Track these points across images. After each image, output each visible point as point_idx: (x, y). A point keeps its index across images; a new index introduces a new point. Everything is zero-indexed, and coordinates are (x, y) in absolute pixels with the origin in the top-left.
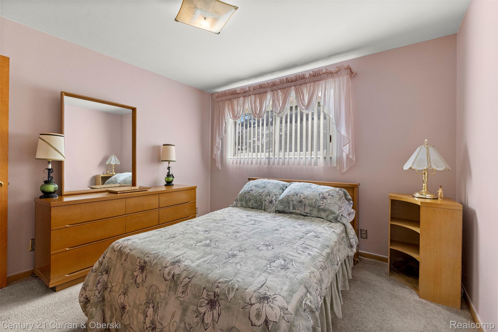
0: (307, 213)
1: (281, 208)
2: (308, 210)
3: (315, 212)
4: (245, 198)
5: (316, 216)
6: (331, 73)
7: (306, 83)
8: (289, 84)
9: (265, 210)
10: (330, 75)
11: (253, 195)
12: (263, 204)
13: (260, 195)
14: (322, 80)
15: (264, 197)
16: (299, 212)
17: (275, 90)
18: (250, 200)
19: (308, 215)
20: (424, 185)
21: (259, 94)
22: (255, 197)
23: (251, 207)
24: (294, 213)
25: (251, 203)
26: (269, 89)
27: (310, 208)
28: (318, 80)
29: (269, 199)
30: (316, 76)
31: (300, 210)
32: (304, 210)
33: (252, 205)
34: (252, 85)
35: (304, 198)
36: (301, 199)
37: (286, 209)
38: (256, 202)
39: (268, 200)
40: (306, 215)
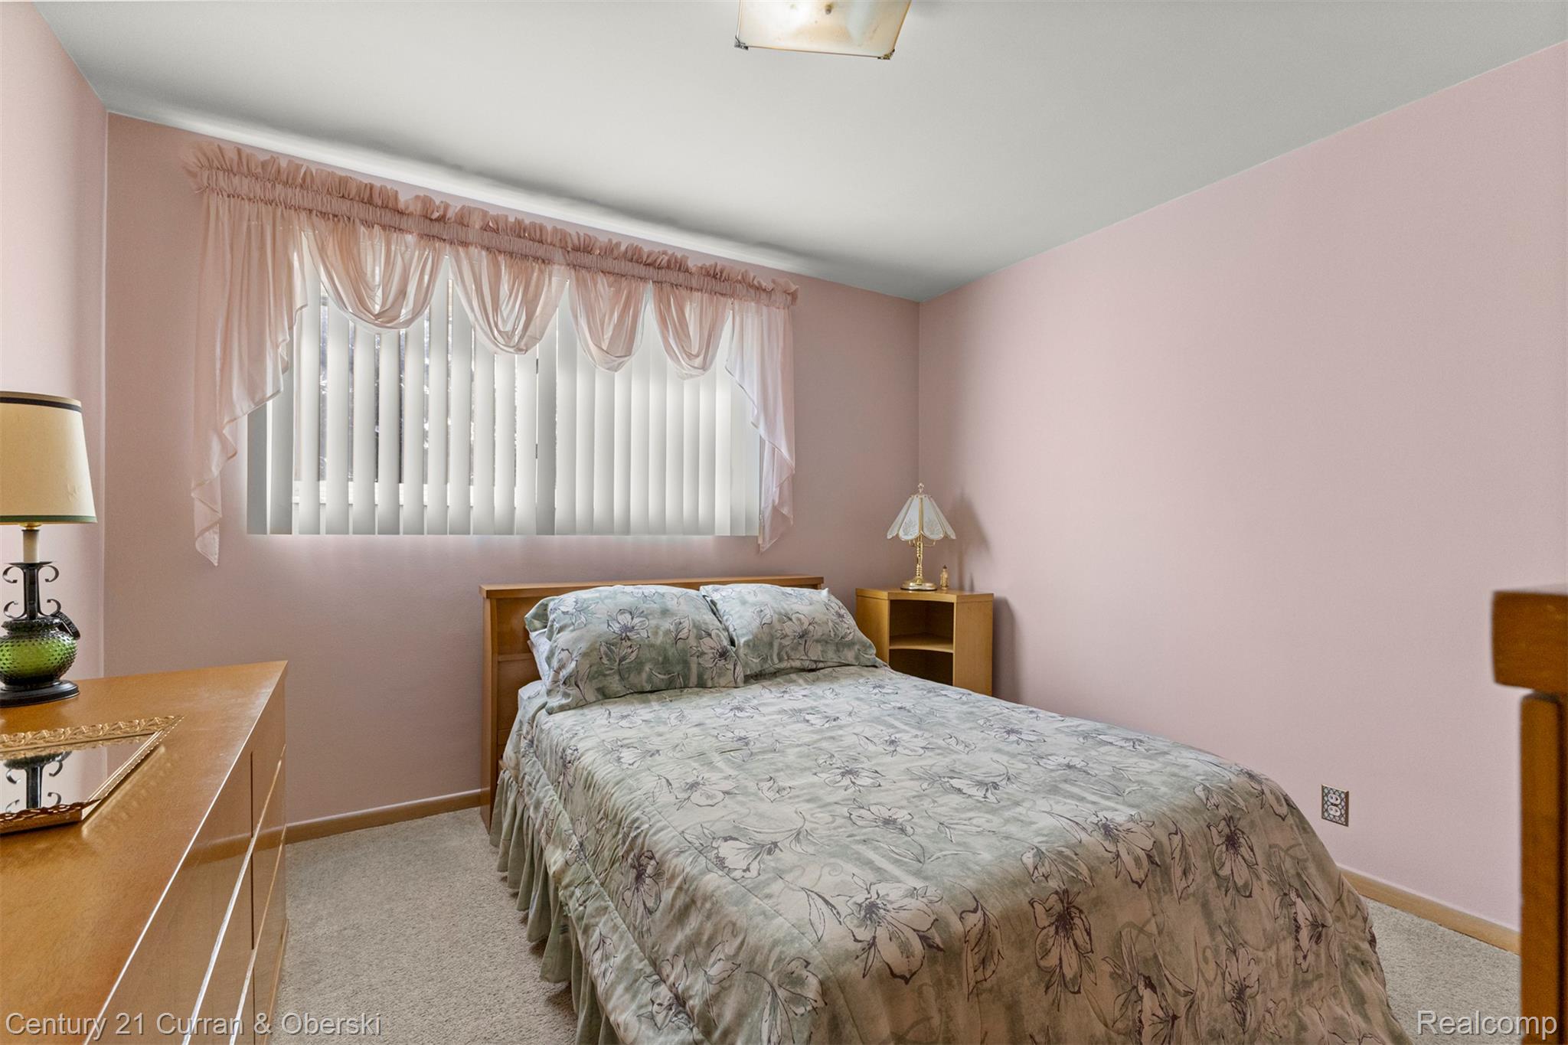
0: (815, 662)
1: (755, 663)
2: (816, 652)
3: (831, 656)
4: (620, 661)
5: (837, 664)
6: (759, 289)
7: (691, 289)
8: (641, 270)
9: (702, 685)
10: (752, 291)
11: (652, 646)
12: (689, 669)
13: (677, 640)
14: (732, 296)
15: (692, 642)
16: (797, 664)
17: (588, 269)
18: (639, 665)
19: (821, 665)
20: (918, 566)
21: (511, 254)
22: (662, 650)
23: (648, 688)
24: (783, 669)
25: (644, 676)
26: (558, 255)
27: (819, 647)
28: (724, 292)
29: (713, 644)
30: (720, 279)
31: (798, 657)
32: (806, 655)
33: (649, 680)
34: (481, 207)
35: (810, 624)
36: (805, 626)
37: (768, 667)
38: (665, 663)
39: (712, 648)
40: (814, 667)
